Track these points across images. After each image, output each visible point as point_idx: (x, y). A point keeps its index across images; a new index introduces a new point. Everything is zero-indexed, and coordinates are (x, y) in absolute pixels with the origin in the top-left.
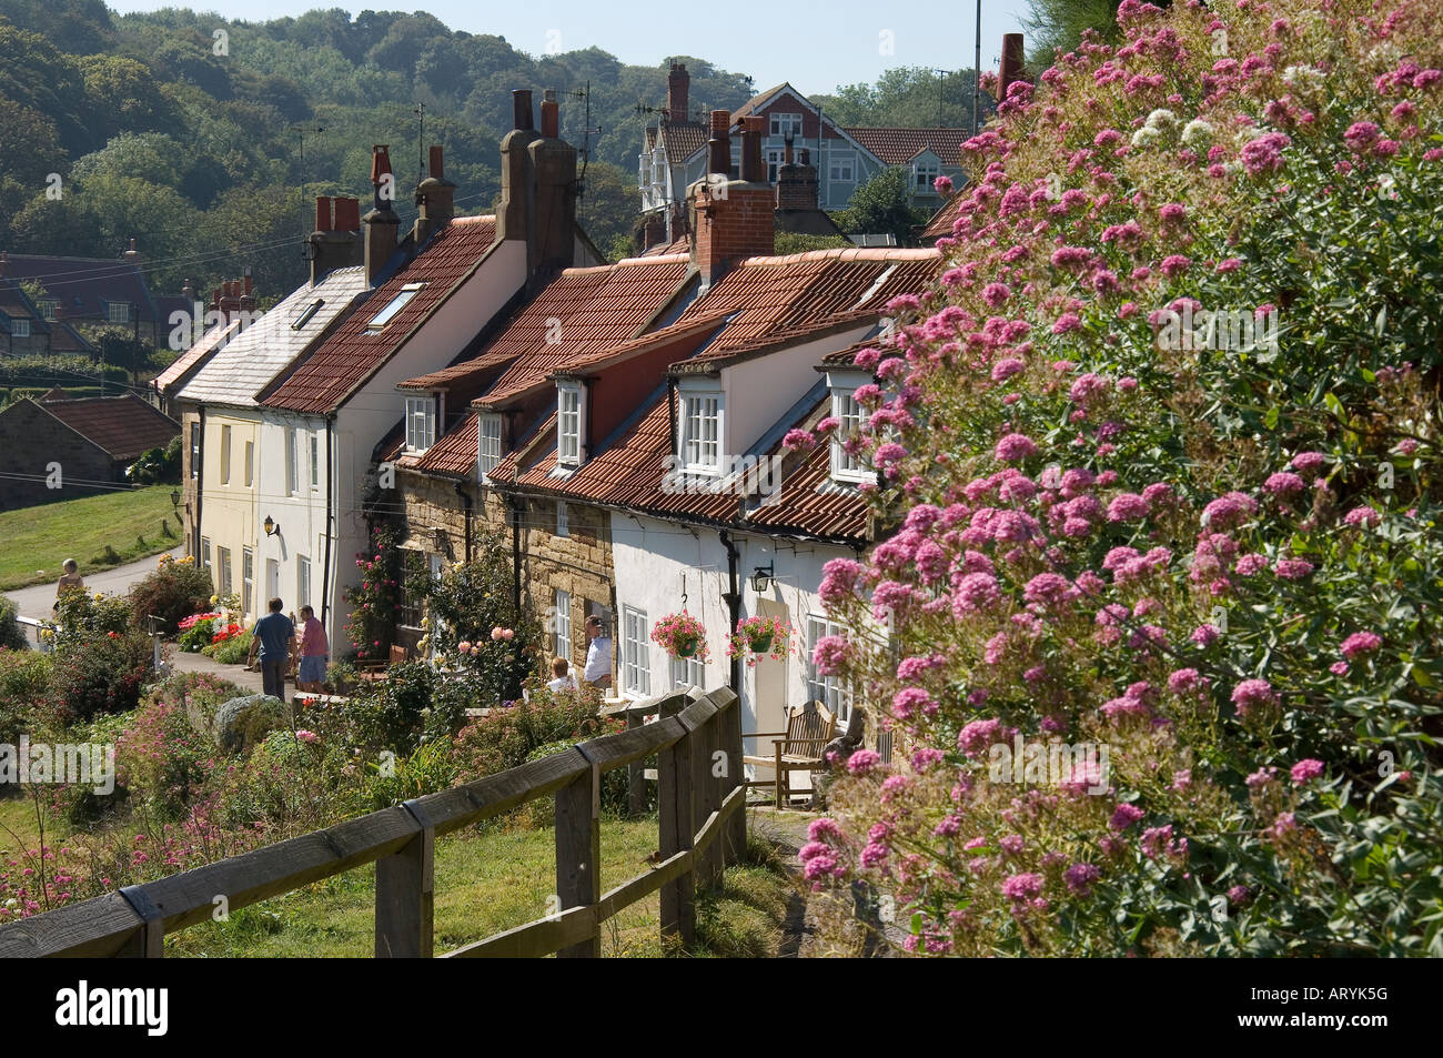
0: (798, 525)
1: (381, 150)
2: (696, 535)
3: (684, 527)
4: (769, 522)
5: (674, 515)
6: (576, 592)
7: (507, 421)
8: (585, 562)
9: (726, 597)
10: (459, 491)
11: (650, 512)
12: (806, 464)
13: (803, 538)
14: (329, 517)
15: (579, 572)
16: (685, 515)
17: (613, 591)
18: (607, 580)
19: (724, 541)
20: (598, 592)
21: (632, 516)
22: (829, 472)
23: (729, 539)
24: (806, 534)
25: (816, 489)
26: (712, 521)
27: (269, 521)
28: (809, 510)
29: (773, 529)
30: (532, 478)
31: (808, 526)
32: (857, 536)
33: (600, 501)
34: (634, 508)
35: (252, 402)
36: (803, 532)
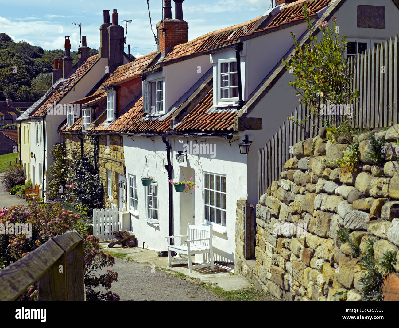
0: (198, 128)
1: (67, 38)
2: (153, 140)
3: (148, 137)
4: (183, 130)
5: (143, 132)
6: (113, 170)
7: (93, 110)
8: (115, 157)
9: (166, 166)
10: (79, 137)
11: (135, 133)
12: (201, 103)
13: (200, 134)
14: (44, 150)
15: (113, 162)
16: (148, 132)
17: (125, 168)
18: (122, 164)
19: (164, 141)
20: (120, 169)
21: (129, 136)
22: (212, 105)
23: (167, 140)
24: (202, 132)
25: (206, 112)
26: (159, 133)
27: (32, 153)
28: (203, 121)
29: (186, 131)
30: (99, 128)
31: (202, 128)
32: (228, 129)
33: (118, 132)
34: (129, 132)
35: (28, 117)
36: (200, 131)
